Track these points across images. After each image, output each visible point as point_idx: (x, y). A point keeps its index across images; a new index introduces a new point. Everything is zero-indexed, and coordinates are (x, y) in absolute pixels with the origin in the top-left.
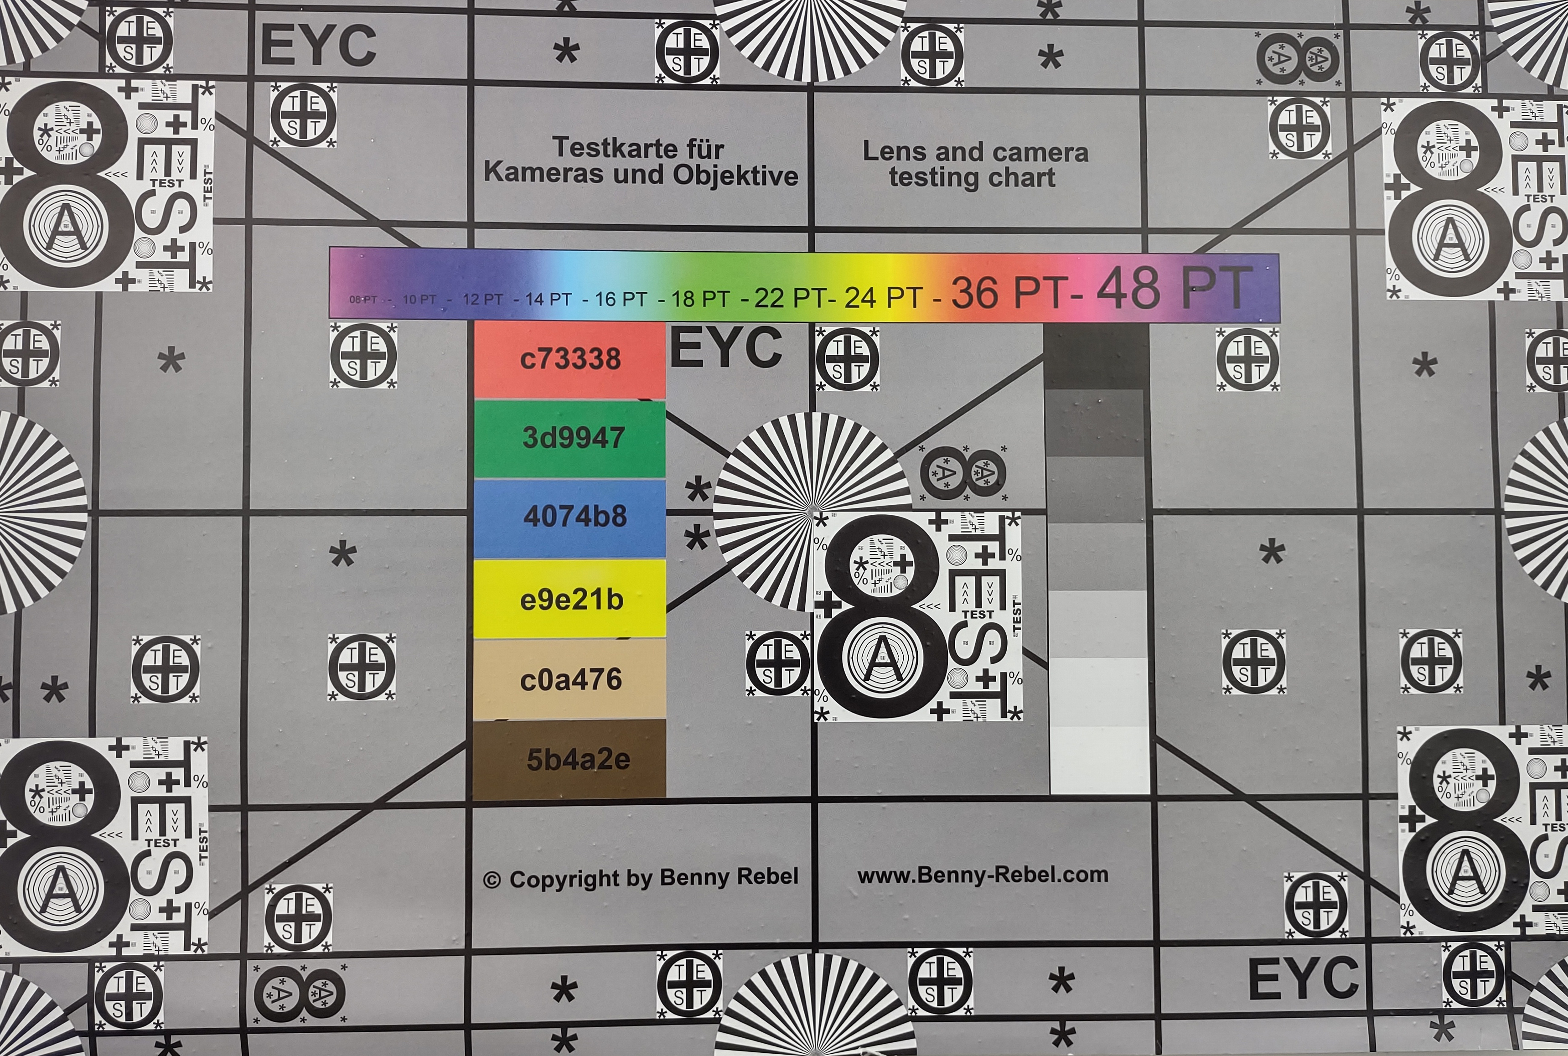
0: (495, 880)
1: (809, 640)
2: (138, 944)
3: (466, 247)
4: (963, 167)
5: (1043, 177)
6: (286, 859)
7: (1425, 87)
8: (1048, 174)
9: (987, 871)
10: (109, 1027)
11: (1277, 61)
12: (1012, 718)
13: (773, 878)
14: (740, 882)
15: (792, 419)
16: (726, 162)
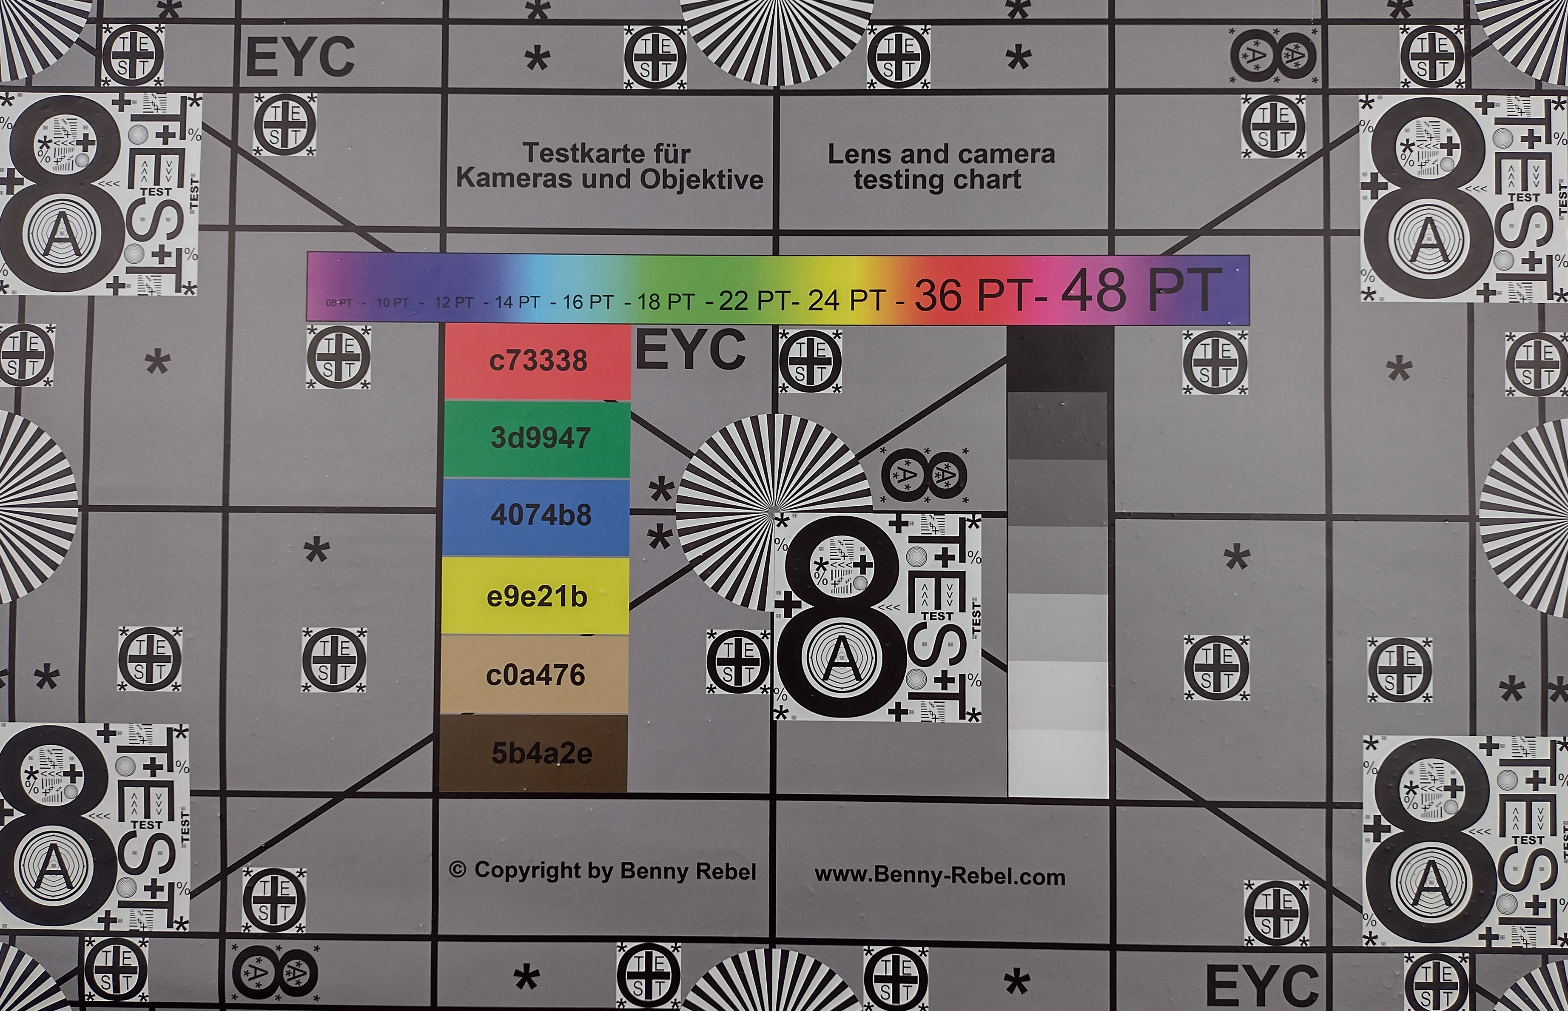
0: (461, 869)
1: (770, 639)
2: (125, 920)
3: (439, 252)
4: (928, 169)
5: (1009, 179)
6: (262, 843)
7: (1406, 83)
8: (1014, 175)
9: (944, 871)
10: (98, 998)
11: (1252, 58)
12: (970, 720)
13: (731, 873)
14: (699, 877)
15: (755, 421)
16: (693, 166)
